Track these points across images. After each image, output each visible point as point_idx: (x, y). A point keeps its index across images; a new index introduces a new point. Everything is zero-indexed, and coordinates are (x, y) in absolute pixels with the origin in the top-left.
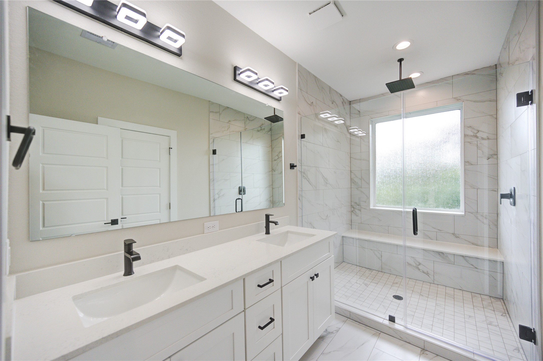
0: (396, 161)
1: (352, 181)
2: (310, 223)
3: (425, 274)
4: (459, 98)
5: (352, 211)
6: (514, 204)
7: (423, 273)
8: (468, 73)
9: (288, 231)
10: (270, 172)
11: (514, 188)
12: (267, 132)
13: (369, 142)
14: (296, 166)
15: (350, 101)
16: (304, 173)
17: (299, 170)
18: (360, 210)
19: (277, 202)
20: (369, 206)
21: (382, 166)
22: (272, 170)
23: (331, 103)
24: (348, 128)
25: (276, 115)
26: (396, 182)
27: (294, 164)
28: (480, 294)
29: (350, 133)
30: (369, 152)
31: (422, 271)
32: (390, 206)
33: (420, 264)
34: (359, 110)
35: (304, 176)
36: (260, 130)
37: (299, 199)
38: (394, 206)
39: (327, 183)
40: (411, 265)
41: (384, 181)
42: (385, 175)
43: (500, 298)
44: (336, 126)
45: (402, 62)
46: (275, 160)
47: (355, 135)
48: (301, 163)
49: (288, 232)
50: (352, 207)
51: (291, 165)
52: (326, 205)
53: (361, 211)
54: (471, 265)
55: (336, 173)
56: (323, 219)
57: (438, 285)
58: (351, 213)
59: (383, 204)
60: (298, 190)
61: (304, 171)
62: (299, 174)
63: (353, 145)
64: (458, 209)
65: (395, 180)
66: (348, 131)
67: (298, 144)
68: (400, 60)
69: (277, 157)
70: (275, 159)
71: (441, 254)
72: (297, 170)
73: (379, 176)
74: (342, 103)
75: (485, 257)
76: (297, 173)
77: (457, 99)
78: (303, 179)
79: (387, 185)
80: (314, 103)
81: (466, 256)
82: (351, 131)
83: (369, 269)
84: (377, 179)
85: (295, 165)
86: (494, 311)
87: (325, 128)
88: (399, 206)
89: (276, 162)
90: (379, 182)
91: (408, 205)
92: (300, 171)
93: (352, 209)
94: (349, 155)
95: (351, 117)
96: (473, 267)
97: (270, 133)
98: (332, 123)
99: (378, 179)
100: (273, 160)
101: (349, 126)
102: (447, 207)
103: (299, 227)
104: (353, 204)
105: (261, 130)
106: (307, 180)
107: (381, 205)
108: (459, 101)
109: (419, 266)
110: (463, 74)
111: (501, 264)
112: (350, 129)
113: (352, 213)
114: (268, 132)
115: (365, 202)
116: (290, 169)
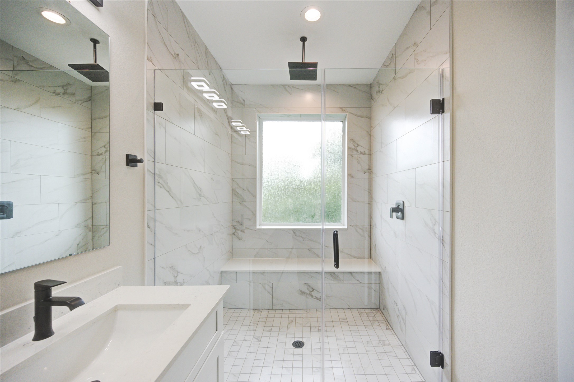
0: (285, 170)
1: (233, 192)
2: (172, 267)
3: (318, 300)
4: (344, 109)
5: (233, 234)
6: (403, 218)
7: (316, 299)
8: (351, 85)
9: (116, 306)
10: (86, 174)
11: (403, 202)
12: (80, 102)
13: (256, 143)
14: (141, 161)
15: (232, 84)
16: (161, 176)
17: (148, 170)
18: (243, 231)
19: (102, 227)
20: (256, 225)
21: (269, 174)
22: (92, 170)
23: (208, 75)
24: (229, 120)
25: (97, 64)
26: (284, 194)
27: (137, 156)
28: (364, 309)
29: (232, 127)
30: (256, 155)
31: (315, 297)
32: (277, 223)
33: (313, 289)
34: (244, 99)
35: (159, 182)
36: (61, 94)
37: (148, 226)
38: (283, 223)
39: (200, 195)
40: (304, 293)
41: (272, 193)
42: (273, 186)
43: (377, 308)
44: (215, 110)
45: (305, 42)
46: (99, 155)
47: (237, 132)
48: (153, 157)
49: (116, 309)
50: (233, 227)
51: (130, 158)
52: (200, 230)
53: (245, 233)
54: (357, 280)
55: (214, 180)
56: (194, 254)
57: (330, 309)
58: (231, 236)
59: (270, 221)
60: (146, 210)
61: (158, 173)
62: (148, 178)
63: (235, 143)
64: (340, 222)
65: (284, 192)
66: (229, 123)
67: (147, 119)
68: (304, 39)
69: (103, 150)
70: (100, 153)
71: (332, 274)
72: (144, 169)
73: (266, 187)
74: (223, 81)
75: (365, 270)
76: (144, 175)
77: (343, 110)
78: (157, 188)
79: (275, 198)
80: (181, 56)
81: (353, 273)
82: (234, 124)
83: (257, 309)
84: (263, 191)
85: (139, 158)
86: (380, 326)
87: (198, 107)
88: (288, 223)
89: (101, 157)
90: (266, 194)
91: (296, 221)
92: (151, 171)
93: (234, 230)
94: (230, 157)
95: (233, 106)
96: (358, 282)
97: (88, 104)
98: (208, 103)
99: (265, 191)
100: (95, 153)
101: (230, 117)
102: (331, 221)
103: (147, 285)
104: (234, 223)
105: (64, 93)
106: (167, 191)
107: (268, 223)
108: (344, 112)
109: (313, 293)
110: (347, 85)
111: (378, 275)
112: (232, 122)
113: (233, 236)
114: (84, 102)
115: (250, 220)
116: (127, 165)
